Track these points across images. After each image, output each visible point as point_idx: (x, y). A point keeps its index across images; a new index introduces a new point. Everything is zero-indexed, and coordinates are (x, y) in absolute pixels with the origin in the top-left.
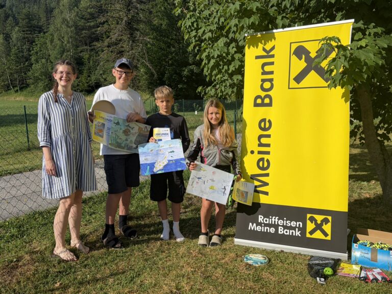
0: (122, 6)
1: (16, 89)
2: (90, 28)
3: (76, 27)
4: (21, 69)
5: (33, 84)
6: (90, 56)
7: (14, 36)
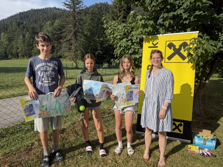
0: (72, 26)
1: (27, 57)
2: (58, 34)
3: (52, 33)
4: (29, 49)
5: (34, 55)
6: (58, 45)
7: (27, 36)
